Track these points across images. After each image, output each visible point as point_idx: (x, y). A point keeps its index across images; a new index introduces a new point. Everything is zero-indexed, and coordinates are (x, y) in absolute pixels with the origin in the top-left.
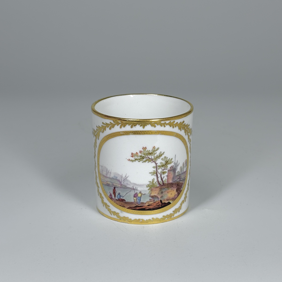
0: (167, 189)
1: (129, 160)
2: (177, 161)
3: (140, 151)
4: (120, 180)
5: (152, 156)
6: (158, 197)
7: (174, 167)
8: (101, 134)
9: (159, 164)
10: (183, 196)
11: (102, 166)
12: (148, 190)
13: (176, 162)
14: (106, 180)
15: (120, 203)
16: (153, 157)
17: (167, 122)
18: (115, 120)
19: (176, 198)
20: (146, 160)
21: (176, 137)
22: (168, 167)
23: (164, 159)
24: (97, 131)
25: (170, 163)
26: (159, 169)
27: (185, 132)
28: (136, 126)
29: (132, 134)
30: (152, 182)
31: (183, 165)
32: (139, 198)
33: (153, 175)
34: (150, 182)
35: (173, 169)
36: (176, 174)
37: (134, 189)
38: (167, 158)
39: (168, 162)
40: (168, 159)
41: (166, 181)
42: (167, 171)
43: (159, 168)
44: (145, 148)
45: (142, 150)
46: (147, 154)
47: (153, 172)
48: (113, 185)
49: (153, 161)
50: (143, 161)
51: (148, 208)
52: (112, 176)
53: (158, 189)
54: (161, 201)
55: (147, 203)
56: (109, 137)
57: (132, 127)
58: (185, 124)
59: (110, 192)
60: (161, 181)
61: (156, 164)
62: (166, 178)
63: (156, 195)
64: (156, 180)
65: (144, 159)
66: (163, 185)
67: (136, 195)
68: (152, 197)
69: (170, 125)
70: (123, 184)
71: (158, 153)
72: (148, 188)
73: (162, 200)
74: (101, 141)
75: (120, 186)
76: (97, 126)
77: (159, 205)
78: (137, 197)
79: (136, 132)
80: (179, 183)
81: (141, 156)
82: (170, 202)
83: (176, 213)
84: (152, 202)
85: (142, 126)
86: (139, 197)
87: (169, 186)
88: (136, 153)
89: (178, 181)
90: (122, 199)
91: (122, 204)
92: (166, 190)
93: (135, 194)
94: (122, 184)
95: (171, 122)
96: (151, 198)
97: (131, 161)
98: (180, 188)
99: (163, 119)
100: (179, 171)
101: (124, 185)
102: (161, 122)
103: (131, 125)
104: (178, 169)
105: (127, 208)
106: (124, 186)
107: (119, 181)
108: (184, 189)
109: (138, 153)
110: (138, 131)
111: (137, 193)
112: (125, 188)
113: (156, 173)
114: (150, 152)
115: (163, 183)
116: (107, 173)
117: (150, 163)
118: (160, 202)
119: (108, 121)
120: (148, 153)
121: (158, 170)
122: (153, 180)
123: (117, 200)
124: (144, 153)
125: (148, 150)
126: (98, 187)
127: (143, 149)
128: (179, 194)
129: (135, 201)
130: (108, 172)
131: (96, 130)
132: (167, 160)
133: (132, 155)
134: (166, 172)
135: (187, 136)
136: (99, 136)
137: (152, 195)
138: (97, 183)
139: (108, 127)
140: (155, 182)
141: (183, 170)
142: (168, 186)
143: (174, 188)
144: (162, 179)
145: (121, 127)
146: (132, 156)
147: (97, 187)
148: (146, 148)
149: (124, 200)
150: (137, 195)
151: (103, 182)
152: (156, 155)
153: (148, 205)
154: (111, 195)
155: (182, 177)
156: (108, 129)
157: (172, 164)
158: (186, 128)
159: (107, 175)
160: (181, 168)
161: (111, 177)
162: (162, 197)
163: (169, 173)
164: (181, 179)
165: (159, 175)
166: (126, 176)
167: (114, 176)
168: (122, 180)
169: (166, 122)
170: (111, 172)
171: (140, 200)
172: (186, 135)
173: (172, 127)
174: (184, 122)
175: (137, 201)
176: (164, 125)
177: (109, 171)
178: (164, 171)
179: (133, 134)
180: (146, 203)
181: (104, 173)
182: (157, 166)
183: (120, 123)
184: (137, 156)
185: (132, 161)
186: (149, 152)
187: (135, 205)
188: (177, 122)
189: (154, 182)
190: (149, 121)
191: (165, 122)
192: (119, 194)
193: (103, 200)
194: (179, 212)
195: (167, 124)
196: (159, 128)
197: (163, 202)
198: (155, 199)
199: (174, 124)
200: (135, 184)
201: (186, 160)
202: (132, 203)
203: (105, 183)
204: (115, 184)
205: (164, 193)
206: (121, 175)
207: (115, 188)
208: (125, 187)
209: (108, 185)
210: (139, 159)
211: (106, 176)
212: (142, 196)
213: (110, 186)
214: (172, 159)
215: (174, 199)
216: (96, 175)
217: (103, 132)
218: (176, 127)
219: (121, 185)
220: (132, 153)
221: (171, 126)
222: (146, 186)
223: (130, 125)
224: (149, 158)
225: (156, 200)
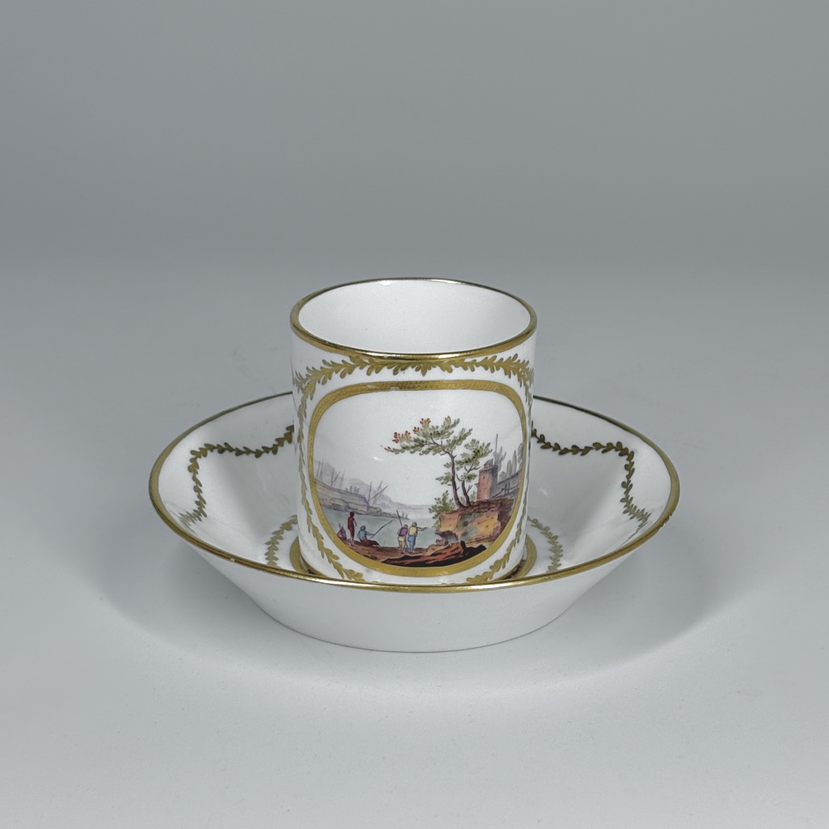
0: (477, 515)
1: (389, 449)
2: (501, 449)
3: (415, 428)
4: (367, 497)
5: (442, 438)
6: (455, 535)
7: (494, 464)
8: (319, 386)
9: (458, 458)
10: (514, 529)
11: (321, 462)
12: (434, 518)
13: (498, 451)
14: (332, 496)
15: (366, 550)
16: (445, 442)
17: (479, 359)
18: (354, 356)
19: (498, 535)
20: (430, 449)
21: (499, 392)
22: (479, 463)
23: (470, 445)
24: (306, 379)
25: (485, 454)
26: (458, 469)
27: (519, 380)
28: (406, 371)
29: (396, 390)
30: (443, 500)
31: (515, 456)
32: (411, 539)
33: (446, 483)
34: (439, 499)
35: (492, 469)
36: (499, 479)
37: (399, 517)
38: (478, 442)
39: (481, 453)
40: (480, 444)
41: (476, 495)
42: (476, 472)
43: (459, 466)
44: (425, 422)
45: (420, 426)
46: (431, 434)
47: (445, 476)
48: (349, 508)
49: (446, 450)
50: (421, 452)
51: (432, 562)
52: (346, 486)
53: (456, 516)
54: (463, 543)
55: (430, 549)
56: (339, 395)
57: (395, 373)
58: (519, 361)
59: (339, 524)
60: (463, 496)
61: (453, 457)
62: (474, 489)
63: (451, 529)
64: (451, 496)
65: (423, 446)
66: (467, 507)
67: (403, 532)
68: (443, 535)
69: (486, 365)
70: (374, 506)
71: (456, 431)
72: (434, 514)
73: (466, 542)
74: (319, 403)
75: (365, 509)
76: (307, 368)
77: (456, 554)
78: (407, 536)
79: (405, 385)
80: (504, 500)
81: (416, 440)
82: (485, 544)
83: (498, 571)
84: (443, 547)
85: (420, 371)
86: (411, 536)
87: (482, 508)
88: (404, 433)
89: (503, 496)
90: (369, 541)
91: (371, 552)
92: (475, 517)
93: (402, 529)
94: (371, 505)
95: (487, 358)
96: (440, 538)
97: (392, 451)
98: (508, 512)
99: (468, 353)
100: (505, 471)
101: (375, 508)
102: (464, 360)
103: (393, 369)
104: (503, 468)
105: (383, 562)
106: (376, 511)
107: (362, 498)
108: (517, 513)
109: (409, 433)
110: (411, 382)
111: (406, 525)
112: (379, 514)
113: (451, 479)
114: (439, 430)
115: (468, 501)
116: (334, 479)
117: (438, 455)
118: (460, 546)
119: (338, 358)
120: (435, 432)
121: (456, 472)
122: (445, 496)
123: (356, 543)
124: (423, 433)
125: (433, 426)
126: (309, 511)
127: (421, 422)
128: (503, 526)
129: (401, 546)
130: (335, 477)
131: (305, 377)
132: (479, 448)
133: (395, 437)
134: (475, 476)
135: (523, 388)
136: (314, 392)
137: (443, 530)
138: (307, 501)
139: (336, 373)
140: (451, 501)
141: (513, 469)
142: (479, 509)
143: (492, 513)
144: (465, 493)
145: (369, 373)
146: (396, 441)
147: (306, 512)
148: (428, 421)
149: (375, 543)
150: (406, 530)
151: (323, 500)
152: (451, 437)
153: (433, 555)
154: (342, 531)
155: (512, 485)
156: (336, 376)
157: (490, 457)
158: (520, 370)
159: (332, 484)
160: (510, 466)
161: (344, 489)
162: (465, 534)
163: (482, 477)
164: (509, 490)
165: (459, 484)
166: (380, 487)
167: (351, 487)
168: (371, 497)
169: (475, 361)
170: (344, 477)
171: (414, 544)
172: (521, 386)
173: (489, 369)
174: (516, 355)
175: (406, 544)
176: (471, 366)
177: (337, 476)
178: (471, 473)
179: (398, 388)
180: (427, 549)
181: (326, 480)
182: (455, 463)
183: (367, 364)
184: (407, 439)
185: (396, 451)
186: (436, 430)
187: (402, 553)
188: (502, 359)
189: (447, 501)
190: (437, 359)
191: (474, 359)
192: (363, 529)
193: (323, 544)
194: (504, 567)
195: (478, 365)
196: (458, 374)
197: (468, 546)
198: (449, 540)
199: (495, 364)
200: (402, 505)
201: (521, 444)
202: (393, 550)
203: (328, 503)
204: (352, 506)
205: (470, 525)
206: (369, 484)
207: (352, 514)
208: (378, 512)
209: (335, 507)
210: (413, 447)
211: (330, 485)
212: (418, 532)
213: (342, 511)
214: (489, 444)
215: (492, 539)
216: (304, 483)
217: (324, 383)
218: (498, 369)
219: (369, 507)
220: (396, 433)
221: (486, 369)
222: (429, 509)
223: (392, 367)
224: (435, 443)
225: (451, 541)
